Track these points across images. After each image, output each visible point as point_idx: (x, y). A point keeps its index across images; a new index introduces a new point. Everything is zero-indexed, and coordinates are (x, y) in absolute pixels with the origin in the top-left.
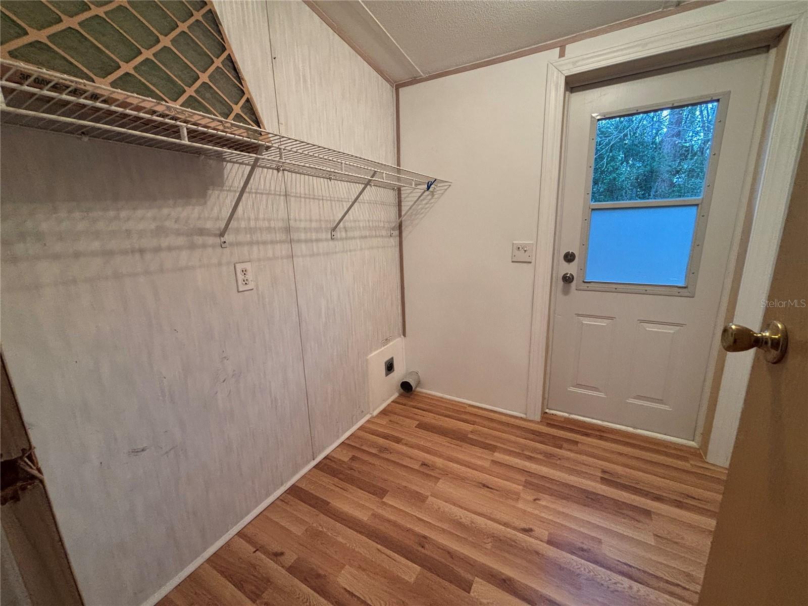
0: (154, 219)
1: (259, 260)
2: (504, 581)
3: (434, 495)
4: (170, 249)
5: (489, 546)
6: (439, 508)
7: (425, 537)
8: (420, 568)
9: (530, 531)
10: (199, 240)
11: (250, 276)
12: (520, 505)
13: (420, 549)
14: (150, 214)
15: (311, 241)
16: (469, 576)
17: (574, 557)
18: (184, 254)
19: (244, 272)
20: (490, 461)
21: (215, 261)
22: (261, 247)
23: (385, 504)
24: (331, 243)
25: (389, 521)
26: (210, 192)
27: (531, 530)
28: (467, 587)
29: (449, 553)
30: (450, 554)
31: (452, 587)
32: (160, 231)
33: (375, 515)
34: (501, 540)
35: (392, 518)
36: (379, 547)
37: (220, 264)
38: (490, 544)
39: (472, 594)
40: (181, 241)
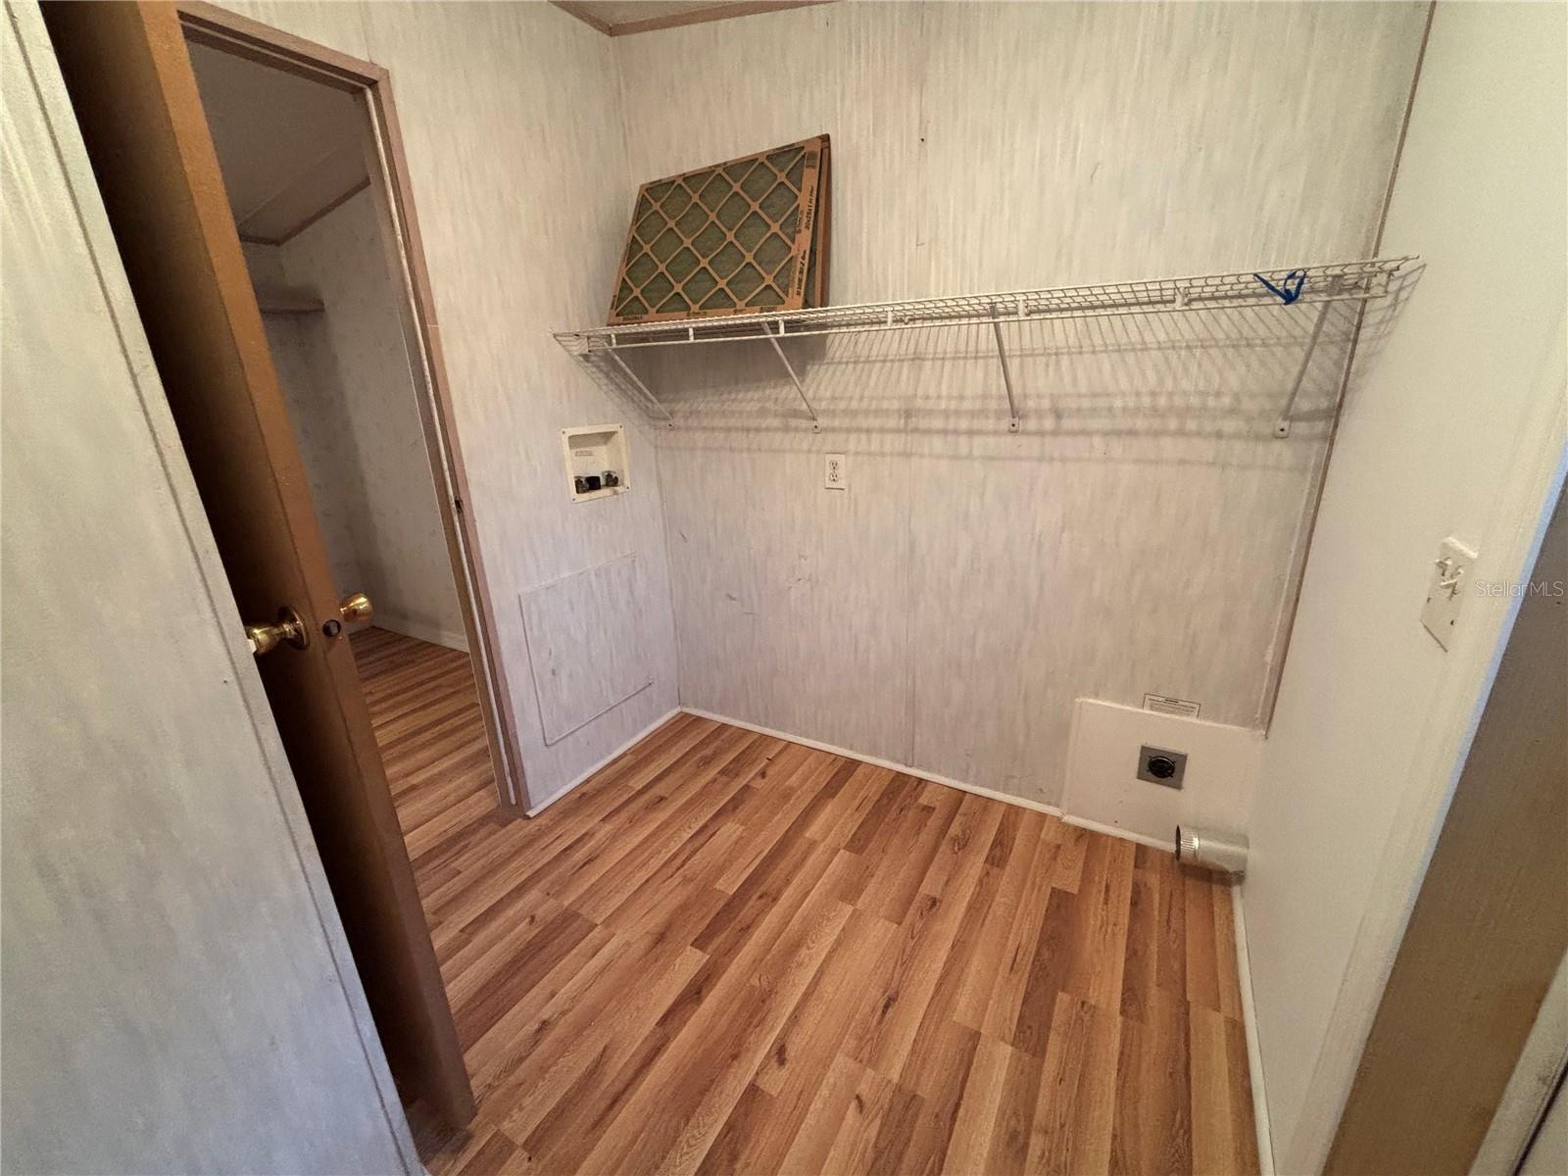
0: (759, 400)
1: (857, 453)
2: (699, 993)
3: (856, 916)
4: (768, 429)
5: (755, 982)
6: (828, 919)
7: (775, 900)
8: (731, 893)
9: (779, 1058)
10: (793, 422)
11: (841, 472)
12: (841, 1061)
13: (758, 894)
14: (756, 396)
15: (956, 432)
16: (710, 949)
17: (719, 1127)
18: (779, 436)
19: (835, 465)
20: (974, 1027)
21: (805, 446)
22: (864, 437)
23: (835, 851)
24: (1009, 439)
25: (804, 859)
26: (809, 367)
27: (782, 1062)
28: (700, 943)
29: (748, 927)
30: (746, 930)
31: (702, 927)
32: (762, 412)
33: (812, 845)
34: (763, 1001)
35: (810, 862)
36: (766, 852)
37: (809, 451)
38: (758, 984)
39: (689, 947)
40: (776, 422)
